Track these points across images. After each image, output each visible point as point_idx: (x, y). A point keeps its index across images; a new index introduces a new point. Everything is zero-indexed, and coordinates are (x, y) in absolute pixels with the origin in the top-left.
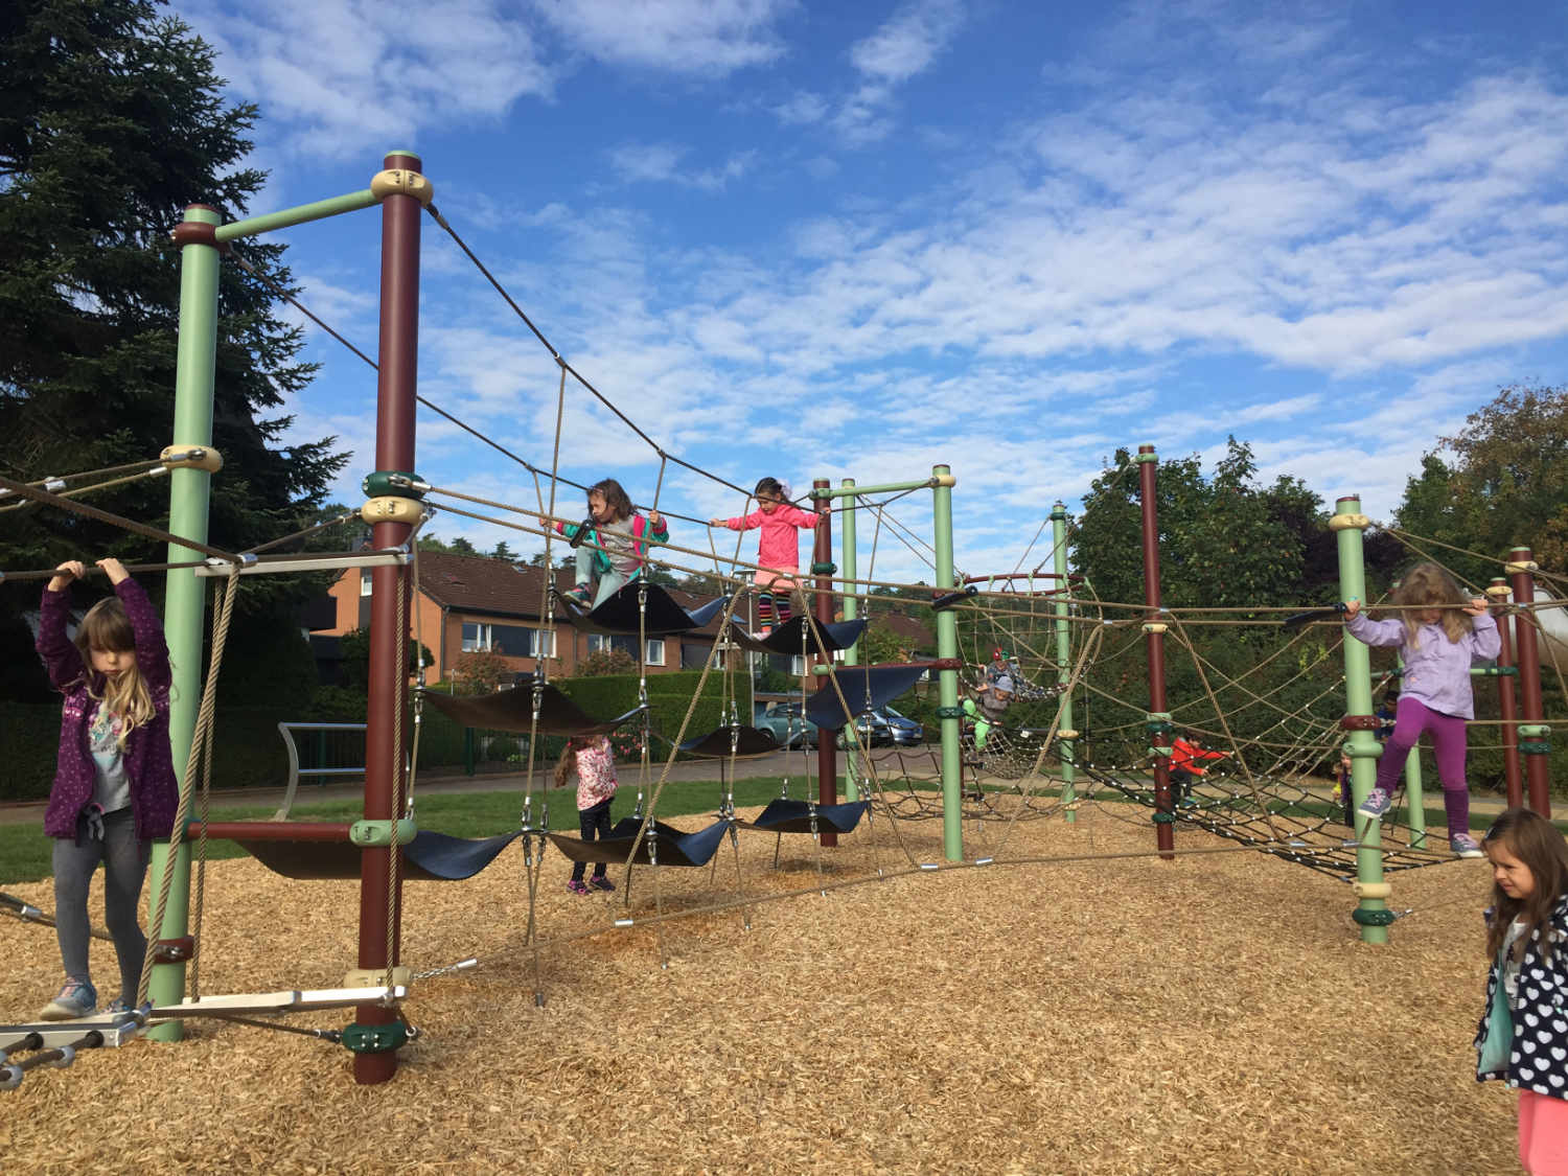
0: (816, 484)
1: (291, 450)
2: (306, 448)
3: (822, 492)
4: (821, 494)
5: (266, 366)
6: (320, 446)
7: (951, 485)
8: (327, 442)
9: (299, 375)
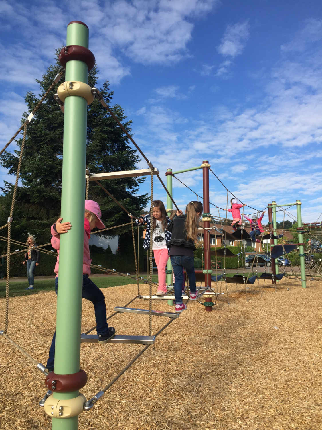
0: (269, 205)
1: (139, 196)
2: (143, 196)
3: (270, 206)
4: (270, 207)
5: (135, 178)
6: (146, 195)
7: (300, 204)
8: (147, 194)
9: (143, 180)
